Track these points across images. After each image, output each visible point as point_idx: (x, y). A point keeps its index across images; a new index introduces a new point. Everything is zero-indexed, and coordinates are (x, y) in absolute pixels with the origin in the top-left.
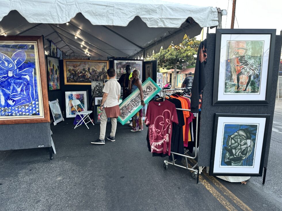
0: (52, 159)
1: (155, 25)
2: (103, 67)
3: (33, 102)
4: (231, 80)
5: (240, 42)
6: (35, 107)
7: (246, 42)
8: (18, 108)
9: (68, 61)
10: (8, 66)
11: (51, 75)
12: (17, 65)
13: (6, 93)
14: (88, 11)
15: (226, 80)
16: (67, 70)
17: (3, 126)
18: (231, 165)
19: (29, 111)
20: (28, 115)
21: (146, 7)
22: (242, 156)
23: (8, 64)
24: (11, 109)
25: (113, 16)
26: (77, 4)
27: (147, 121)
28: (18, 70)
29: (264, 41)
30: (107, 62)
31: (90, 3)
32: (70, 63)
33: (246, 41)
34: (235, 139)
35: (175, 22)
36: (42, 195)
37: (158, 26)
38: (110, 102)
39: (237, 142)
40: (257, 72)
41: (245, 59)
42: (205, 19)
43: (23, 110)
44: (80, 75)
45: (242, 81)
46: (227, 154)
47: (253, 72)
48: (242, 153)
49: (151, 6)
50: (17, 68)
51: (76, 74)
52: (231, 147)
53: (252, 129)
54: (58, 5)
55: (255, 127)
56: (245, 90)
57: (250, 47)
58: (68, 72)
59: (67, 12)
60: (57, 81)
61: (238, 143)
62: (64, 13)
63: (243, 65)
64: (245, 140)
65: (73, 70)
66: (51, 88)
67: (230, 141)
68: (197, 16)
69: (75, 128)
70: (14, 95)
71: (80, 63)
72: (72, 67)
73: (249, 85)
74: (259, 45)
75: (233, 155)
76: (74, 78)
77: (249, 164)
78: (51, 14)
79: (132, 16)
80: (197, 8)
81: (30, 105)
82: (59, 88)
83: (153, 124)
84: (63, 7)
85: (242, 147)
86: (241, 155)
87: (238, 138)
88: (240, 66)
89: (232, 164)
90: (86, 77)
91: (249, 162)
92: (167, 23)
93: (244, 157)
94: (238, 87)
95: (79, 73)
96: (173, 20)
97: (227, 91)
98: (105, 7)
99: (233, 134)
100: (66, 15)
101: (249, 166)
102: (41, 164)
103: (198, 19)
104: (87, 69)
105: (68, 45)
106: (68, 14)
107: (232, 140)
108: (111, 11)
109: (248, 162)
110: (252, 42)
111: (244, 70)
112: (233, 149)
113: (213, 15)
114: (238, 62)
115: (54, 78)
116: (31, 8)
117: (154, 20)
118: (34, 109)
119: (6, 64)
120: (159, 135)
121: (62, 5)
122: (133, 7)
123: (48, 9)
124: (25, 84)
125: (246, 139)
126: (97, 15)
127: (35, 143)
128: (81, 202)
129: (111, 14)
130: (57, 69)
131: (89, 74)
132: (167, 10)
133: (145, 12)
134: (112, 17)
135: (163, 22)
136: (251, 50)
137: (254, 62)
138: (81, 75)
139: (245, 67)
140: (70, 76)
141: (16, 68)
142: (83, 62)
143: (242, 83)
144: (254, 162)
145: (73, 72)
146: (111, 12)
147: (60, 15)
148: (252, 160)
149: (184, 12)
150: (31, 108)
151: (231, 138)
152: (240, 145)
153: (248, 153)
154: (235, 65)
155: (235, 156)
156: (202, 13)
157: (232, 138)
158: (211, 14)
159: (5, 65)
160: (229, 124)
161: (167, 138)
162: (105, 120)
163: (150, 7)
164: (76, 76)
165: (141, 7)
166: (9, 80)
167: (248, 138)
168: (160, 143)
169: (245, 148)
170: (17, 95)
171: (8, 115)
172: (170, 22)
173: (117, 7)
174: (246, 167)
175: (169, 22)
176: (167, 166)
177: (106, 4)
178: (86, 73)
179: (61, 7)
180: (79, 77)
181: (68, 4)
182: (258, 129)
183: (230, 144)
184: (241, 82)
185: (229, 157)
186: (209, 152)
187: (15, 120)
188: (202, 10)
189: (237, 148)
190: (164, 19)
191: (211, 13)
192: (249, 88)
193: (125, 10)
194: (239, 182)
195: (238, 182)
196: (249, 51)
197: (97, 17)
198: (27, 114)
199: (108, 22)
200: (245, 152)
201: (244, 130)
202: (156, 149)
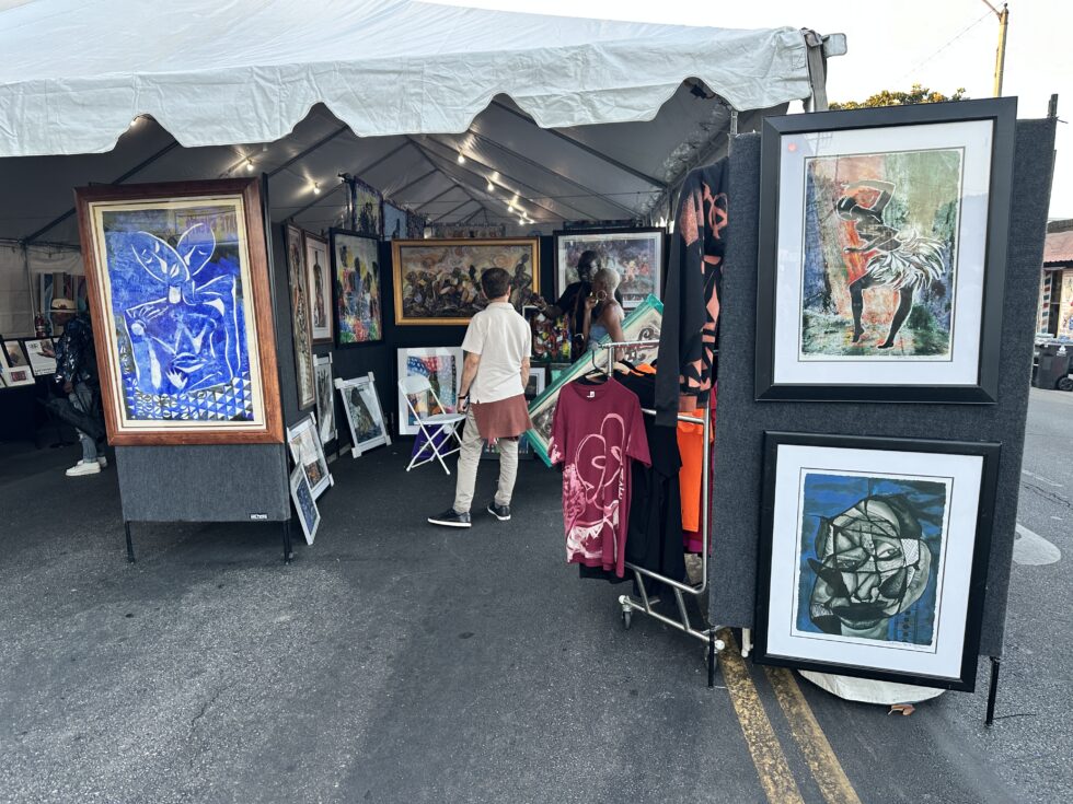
0: (290, 560)
1: (562, 119)
2: (520, 262)
3: (236, 381)
4: (826, 305)
5: (860, 160)
6: (241, 394)
7: (887, 158)
8: (195, 396)
9: (405, 247)
10: (169, 272)
11: (349, 294)
12: (192, 267)
13: (164, 352)
14: (345, 93)
15: (805, 307)
16: (405, 275)
17: (159, 449)
18: (839, 632)
19: (224, 408)
20: (222, 419)
21: (529, 60)
22: (886, 600)
23: (169, 266)
24: (178, 400)
25: (422, 101)
26: (312, 78)
27: (554, 451)
28: (193, 283)
29: (964, 148)
30: (531, 245)
31: (350, 70)
32: (412, 252)
33: (883, 155)
34: (850, 532)
35: (636, 101)
36: (215, 657)
37: (572, 120)
38: (489, 385)
39: (861, 545)
40: (935, 272)
41: (882, 223)
42: (750, 80)
43: (210, 404)
44: (444, 291)
45: (874, 307)
46: (822, 590)
47: (920, 272)
48: (885, 588)
49: (547, 56)
50: (193, 278)
51: (430, 288)
52: (835, 564)
53: (923, 498)
54: (259, 87)
55: (936, 491)
56: (889, 343)
57: (902, 175)
58: (406, 282)
59: (283, 105)
60: (372, 312)
61: (865, 550)
62: (276, 108)
63: (875, 249)
64: (894, 541)
65: (422, 275)
66: (347, 336)
67: (832, 539)
68: (719, 70)
69: (408, 469)
70: (183, 358)
71: (443, 249)
72: (420, 265)
73: (904, 323)
74: (941, 168)
75: (848, 597)
76: (424, 301)
77: (915, 633)
78: (238, 115)
79: (483, 97)
80: (718, 42)
81: (227, 388)
82: (377, 335)
83: (572, 461)
84: (273, 91)
85: (884, 566)
86: (881, 598)
87: (864, 529)
88: (864, 250)
89: (843, 627)
90: (463, 299)
91: (917, 628)
92: (607, 109)
93: (893, 605)
94: (858, 330)
95: (442, 284)
96: (626, 96)
97: (809, 348)
98: (393, 77)
99: (842, 515)
100: (281, 115)
101: (915, 642)
102: (254, 572)
103: (724, 83)
104: (465, 272)
105: (458, 186)
106: (287, 112)
107: (840, 536)
108: (415, 87)
109: (912, 628)
110: (912, 156)
111: (881, 267)
112: (845, 571)
113: (787, 60)
114: (852, 238)
115: (358, 305)
116: (188, 105)
117: (559, 101)
118: (238, 400)
119: (164, 265)
120: (589, 502)
121: (269, 85)
122: (487, 64)
123: (232, 103)
124: (212, 325)
125: (899, 538)
126: (370, 106)
127: (242, 505)
128: (307, 690)
129: (414, 98)
130: (372, 273)
131: (474, 289)
132: (602, 61)
133: (528, 76)
134: (418, 106)
135: (592, 106)
136: (906, 187)
137: (924, 233)
138: (447, 293)
139: (883, 256)
140: (414, 296)
141: (188, 278)
142: (455, 248)
143: (873, 316)
144: (935, 631)
145: (422, 282)
146: (412, 91)
147: (265, 117)
148: (928, 619)
149: (670, 61)
150: (229, 398)
151: (835, 527)
152: (872, 559)
153: (908, 593)
154: (840, 247)
155: (854, 600)
156: (741, 59)
157: (838, 530)
158: (781, 58)
159: (160, 270)
160: (825, 476)
161: (613, 515)
162: (473, 446)
163: (543, 57)
164: (431, 297)
165: (511, 64)
166: (172, 315)
167: (905, 533)
168: (594, 530)
169: (894, 572)
170: (193, 358)
171: (170, 418)
172: (616, 102)
173: (433, 72)
174: (901, 645)
175: (613, 104)
176: (628, 618)
177: (397, 68)
178: (464, 284)
179: (267, 91)
180: (440, 297)
181: (286, 79)
182: (948, 500)
183: (832, 552)
184: (870, 313)
185: (831, 600)
186: (750, 576)
187: (187, 434)
188: (742, 46)
189: (861, 570)
190: (591, 96)
191: (780, 55)
192: (906, 335)
193: (460, 81)
194: (881, 702)
195: (875, 702)
196: (900, 191)
197: (371, 110)
198: (220, 415)
199: (406, 125)
200: (897, 587)
201: (887, 501)
202: (583, 550)
